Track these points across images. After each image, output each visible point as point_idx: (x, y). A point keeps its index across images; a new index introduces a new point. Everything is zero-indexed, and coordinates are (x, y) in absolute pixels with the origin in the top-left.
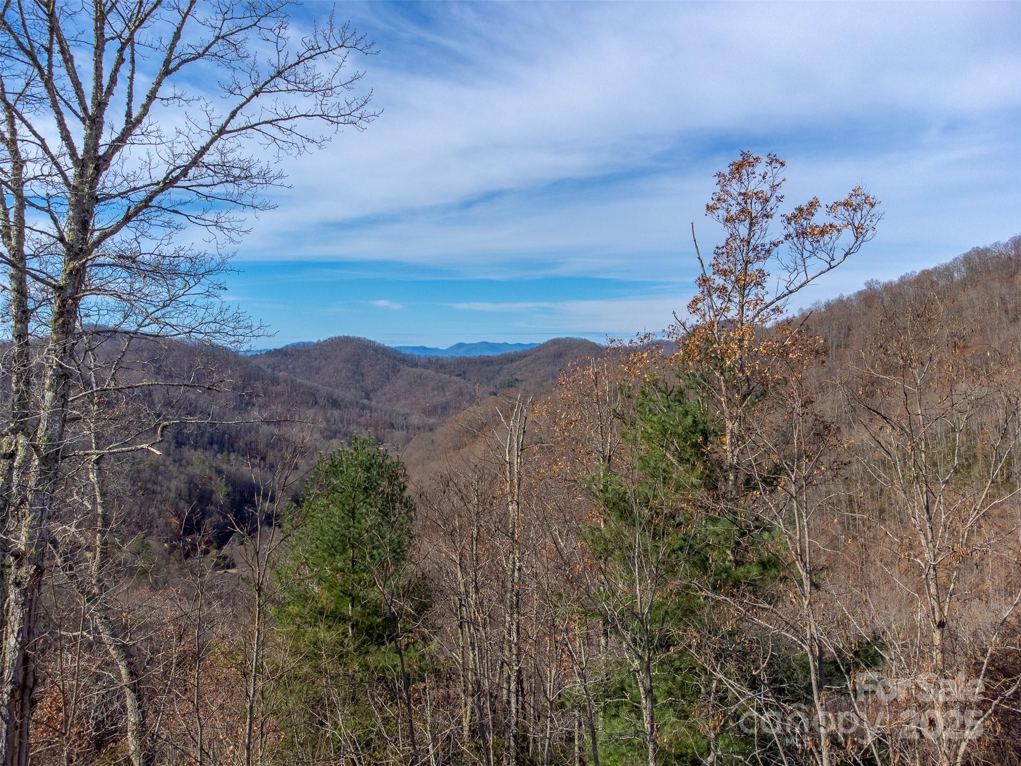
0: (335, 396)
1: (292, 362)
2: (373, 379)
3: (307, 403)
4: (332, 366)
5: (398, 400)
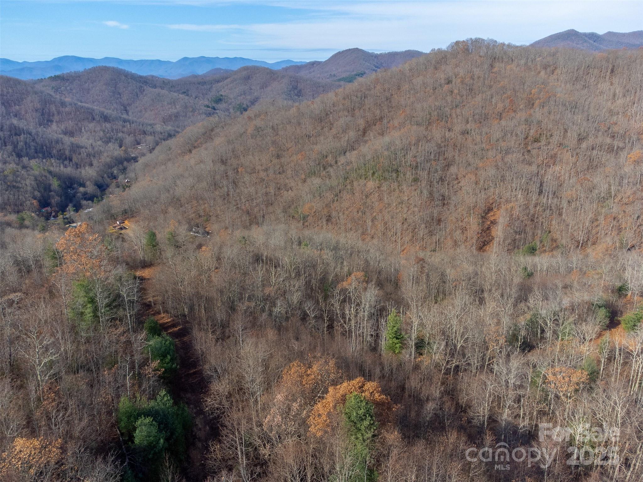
0: (105, 113)
1: (69, 85)
2: (127, 97)
3: (88, 119)
4: (98, 88)
5: (146, 111)
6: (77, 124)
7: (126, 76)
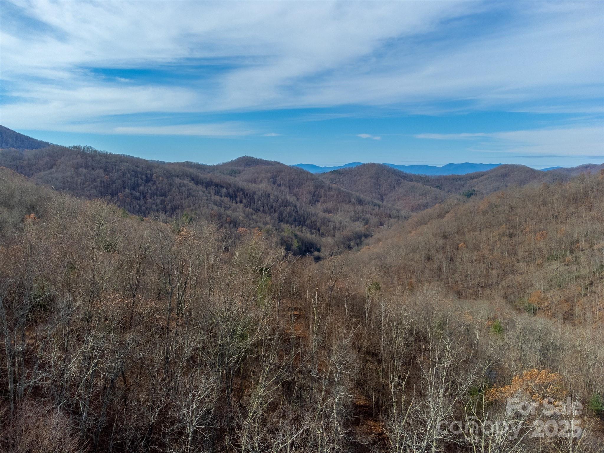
0: (361, 198)
1: (342, 177)
2: (385, 188)
3: (346, 201)
4: (363, 180)
5: (398, 200)
6: (336, 205)
7: (388, 171)
